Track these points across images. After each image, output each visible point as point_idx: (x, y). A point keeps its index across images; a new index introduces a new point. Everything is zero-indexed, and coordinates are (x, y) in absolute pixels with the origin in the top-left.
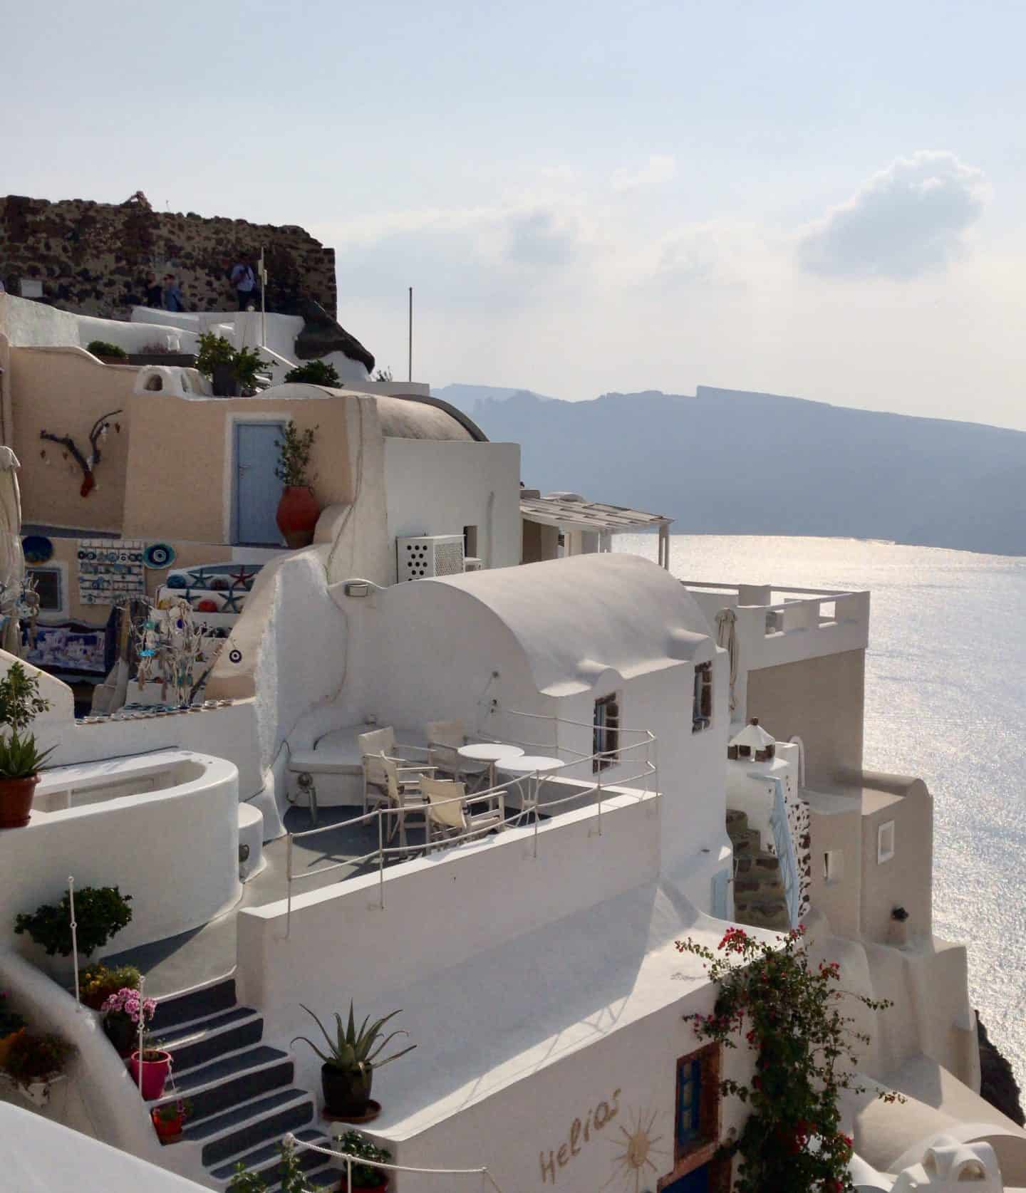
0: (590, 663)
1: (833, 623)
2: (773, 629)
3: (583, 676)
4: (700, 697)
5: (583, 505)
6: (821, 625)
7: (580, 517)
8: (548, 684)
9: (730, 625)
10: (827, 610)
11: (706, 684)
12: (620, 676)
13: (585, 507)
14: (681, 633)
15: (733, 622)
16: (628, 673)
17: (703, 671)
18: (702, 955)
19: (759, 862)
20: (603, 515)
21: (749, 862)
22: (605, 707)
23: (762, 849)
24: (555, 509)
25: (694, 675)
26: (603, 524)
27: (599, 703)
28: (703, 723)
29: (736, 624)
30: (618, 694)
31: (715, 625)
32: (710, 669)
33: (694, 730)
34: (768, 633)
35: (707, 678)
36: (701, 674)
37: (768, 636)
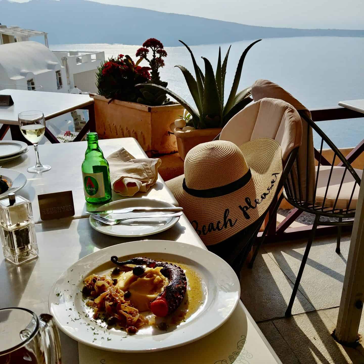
0: (24, 71)
1: (95, 60)
2: (79, 62)
3: (22, 74)
4: (58, 80)
5: (20, 29)
6: (92, 61)
7: (20, 33)
8: (12, 77)
9: (65, 61)
10: (94, 57)
11: (60, 76)
12: (33, 74)
13: (21, 30)
14: (50, 62)
15: (66, 60)
16: (36, 73)
17: (58, 72)
18: (61, 139)
19: (81, 123)
20: (27, 32)
21: (78, 123)
22: (30, 82)
23: (81, 120)
24: (12, 31)
25: (56, 74)
26: (27, 34)
27: (28, 81)
28: (60, 87)
29: (67, 60)
30: (33, 79)
31: (62, 61)
32: (60, 72)
33: (58, 89)
34: (78, 63)
35: (60, 75)
36: (58, 74)
37: (77, 64)
